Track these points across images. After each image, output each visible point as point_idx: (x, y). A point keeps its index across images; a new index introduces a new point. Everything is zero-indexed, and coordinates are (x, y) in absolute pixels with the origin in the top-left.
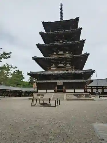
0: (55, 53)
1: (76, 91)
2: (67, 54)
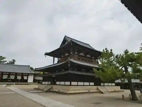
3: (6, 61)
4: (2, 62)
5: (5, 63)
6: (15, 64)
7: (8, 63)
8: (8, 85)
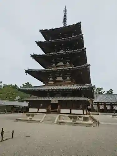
0: (54, 65)
1: (74, 111)
2: (67, 65)
3: (104, 92)
4: (101, 93)
5: (104, 93)
6: (113, 93)
7: (106, 93)
8: (113, 115)
